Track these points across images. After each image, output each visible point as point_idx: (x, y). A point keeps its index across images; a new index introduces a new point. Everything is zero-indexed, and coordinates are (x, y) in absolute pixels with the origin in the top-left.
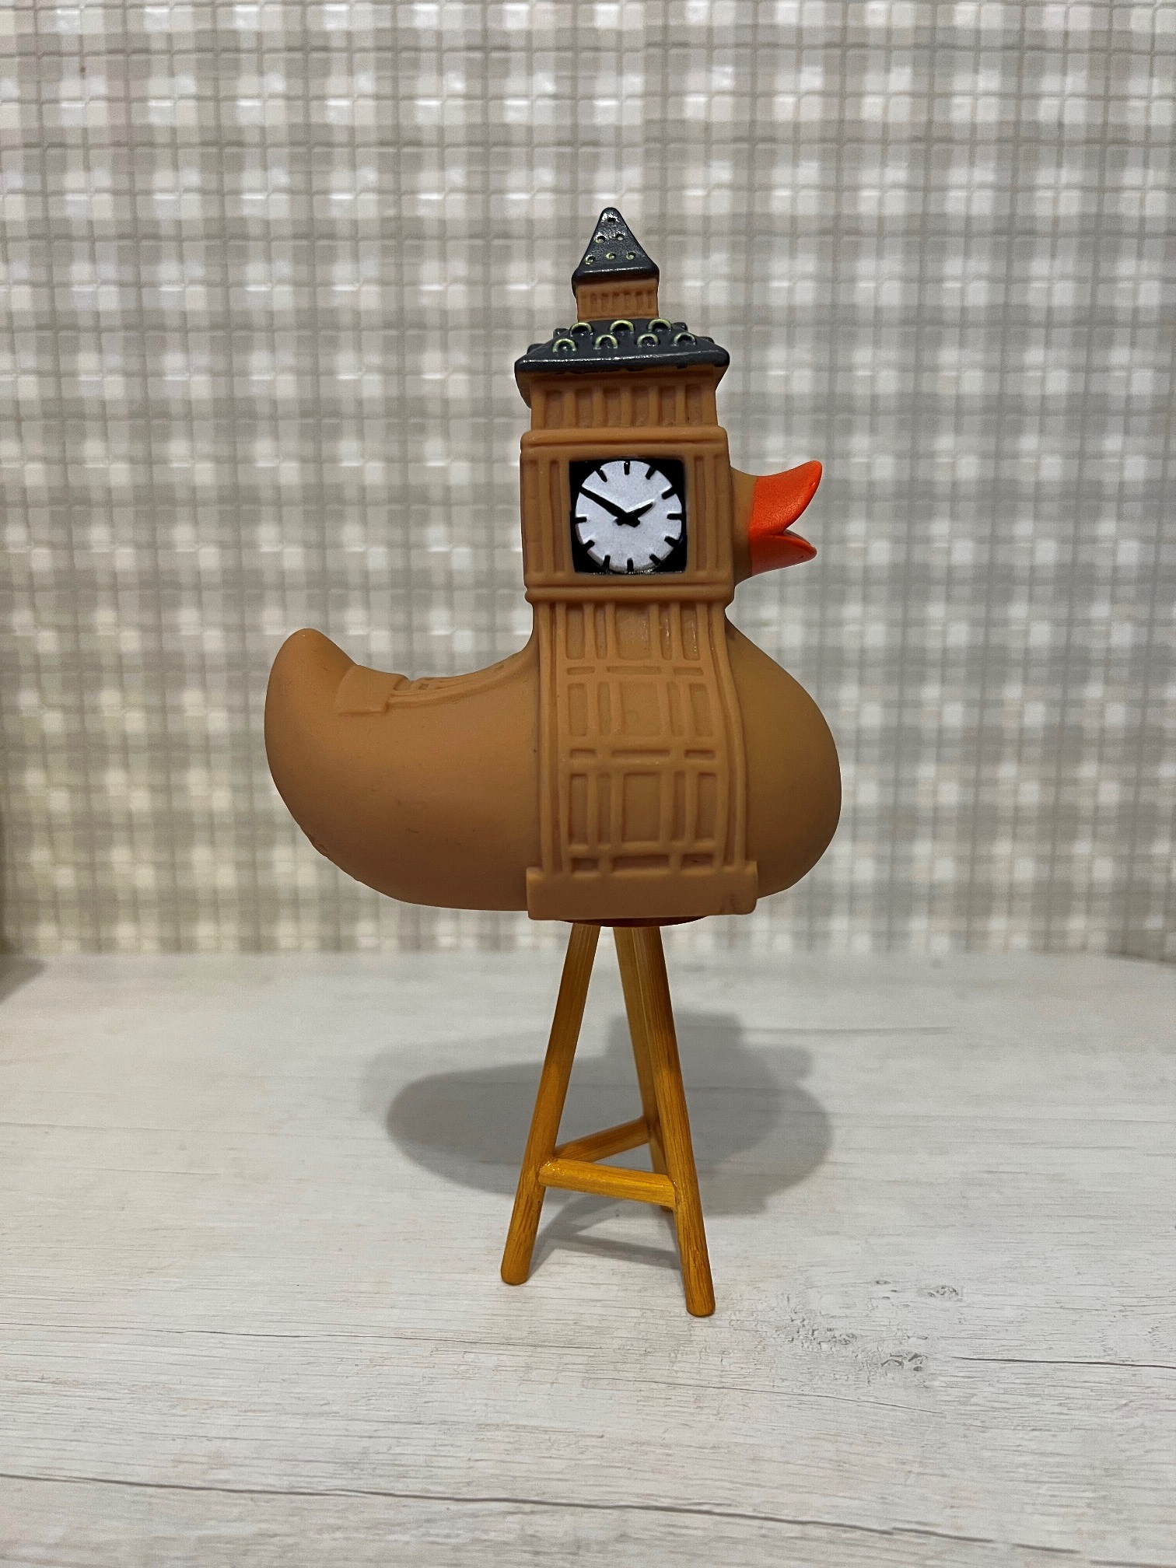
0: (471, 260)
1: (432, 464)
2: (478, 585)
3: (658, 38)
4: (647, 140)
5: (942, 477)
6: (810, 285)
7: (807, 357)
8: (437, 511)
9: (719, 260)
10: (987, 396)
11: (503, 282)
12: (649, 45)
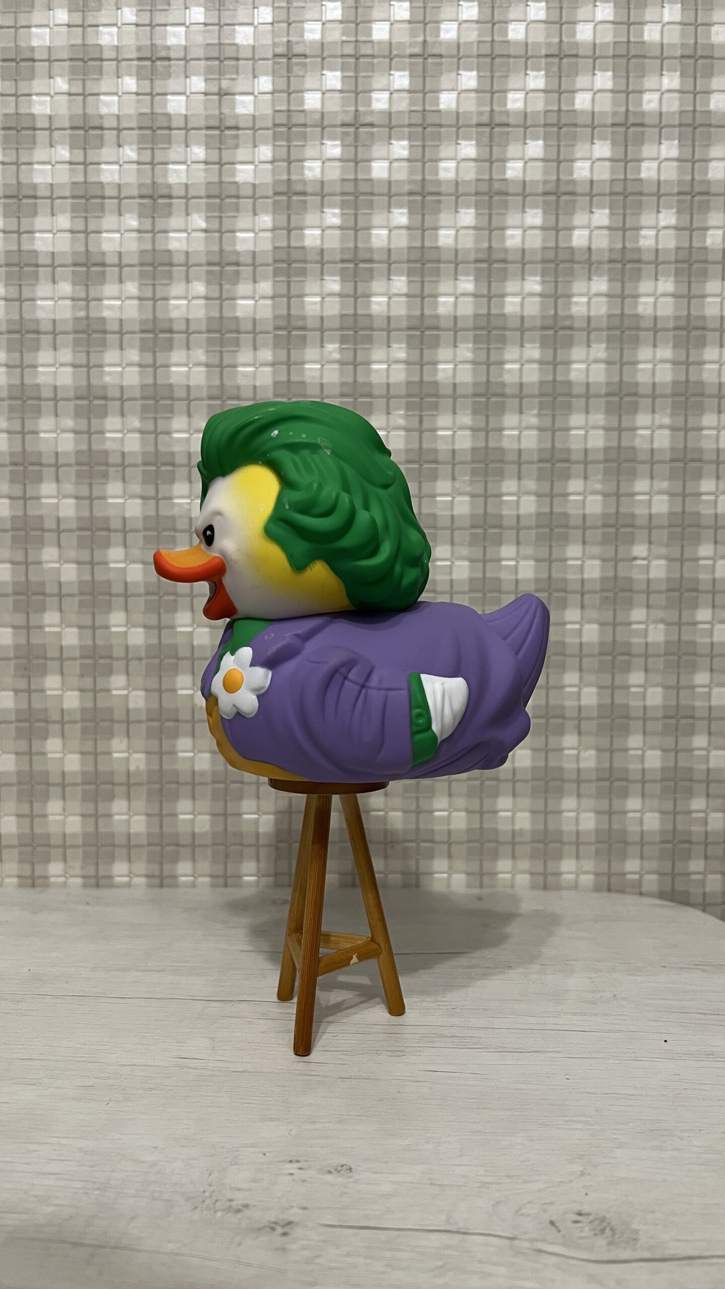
0: (142, 350)
3: (283, 188)
4: (275, 261)
9: (332, 348)
12: (276, 194)
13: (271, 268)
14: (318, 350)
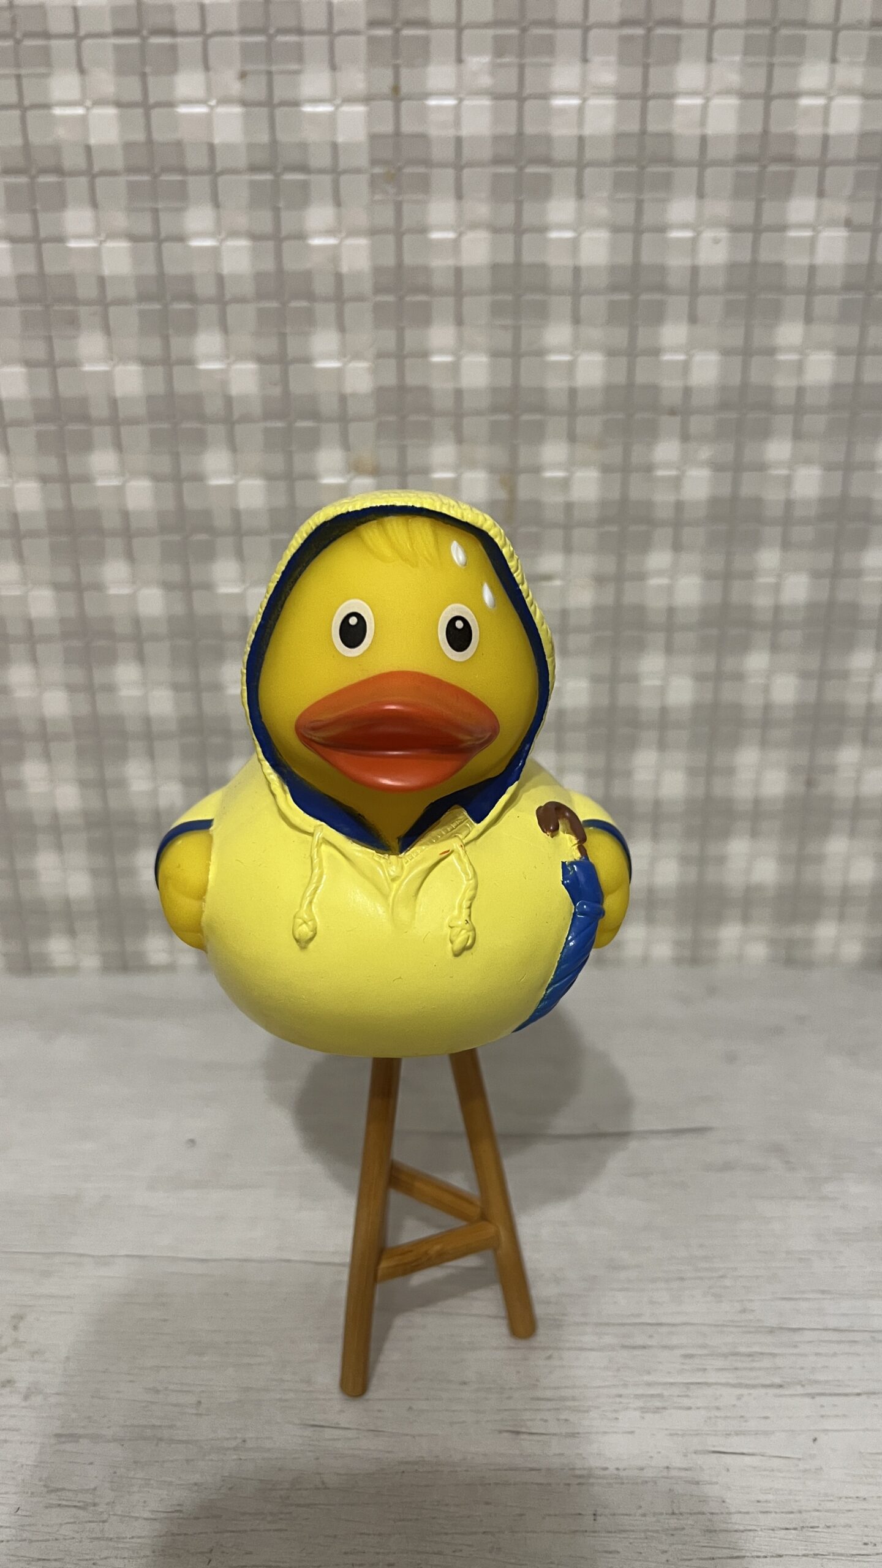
1: (87, 368)
2: (164, 529)
5: (783, 382)
6: (610, 102)
7: (602, 212)
8: (102, 433)
10: (850, 268)
11: (171, 104)
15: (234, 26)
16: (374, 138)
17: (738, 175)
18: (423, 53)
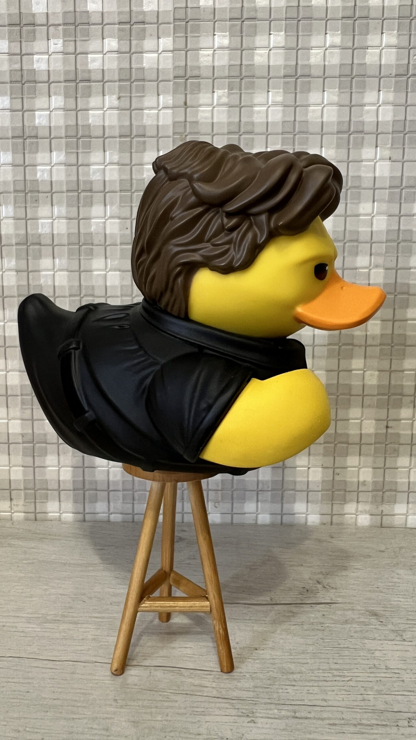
13: (172, 26)
14: (209, 95)
15: (116, 78)
16: (175, 123)
17: (338, 138)
18: (198, 88)
